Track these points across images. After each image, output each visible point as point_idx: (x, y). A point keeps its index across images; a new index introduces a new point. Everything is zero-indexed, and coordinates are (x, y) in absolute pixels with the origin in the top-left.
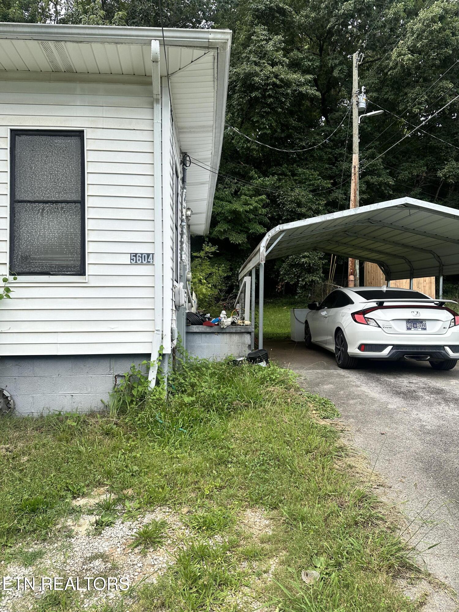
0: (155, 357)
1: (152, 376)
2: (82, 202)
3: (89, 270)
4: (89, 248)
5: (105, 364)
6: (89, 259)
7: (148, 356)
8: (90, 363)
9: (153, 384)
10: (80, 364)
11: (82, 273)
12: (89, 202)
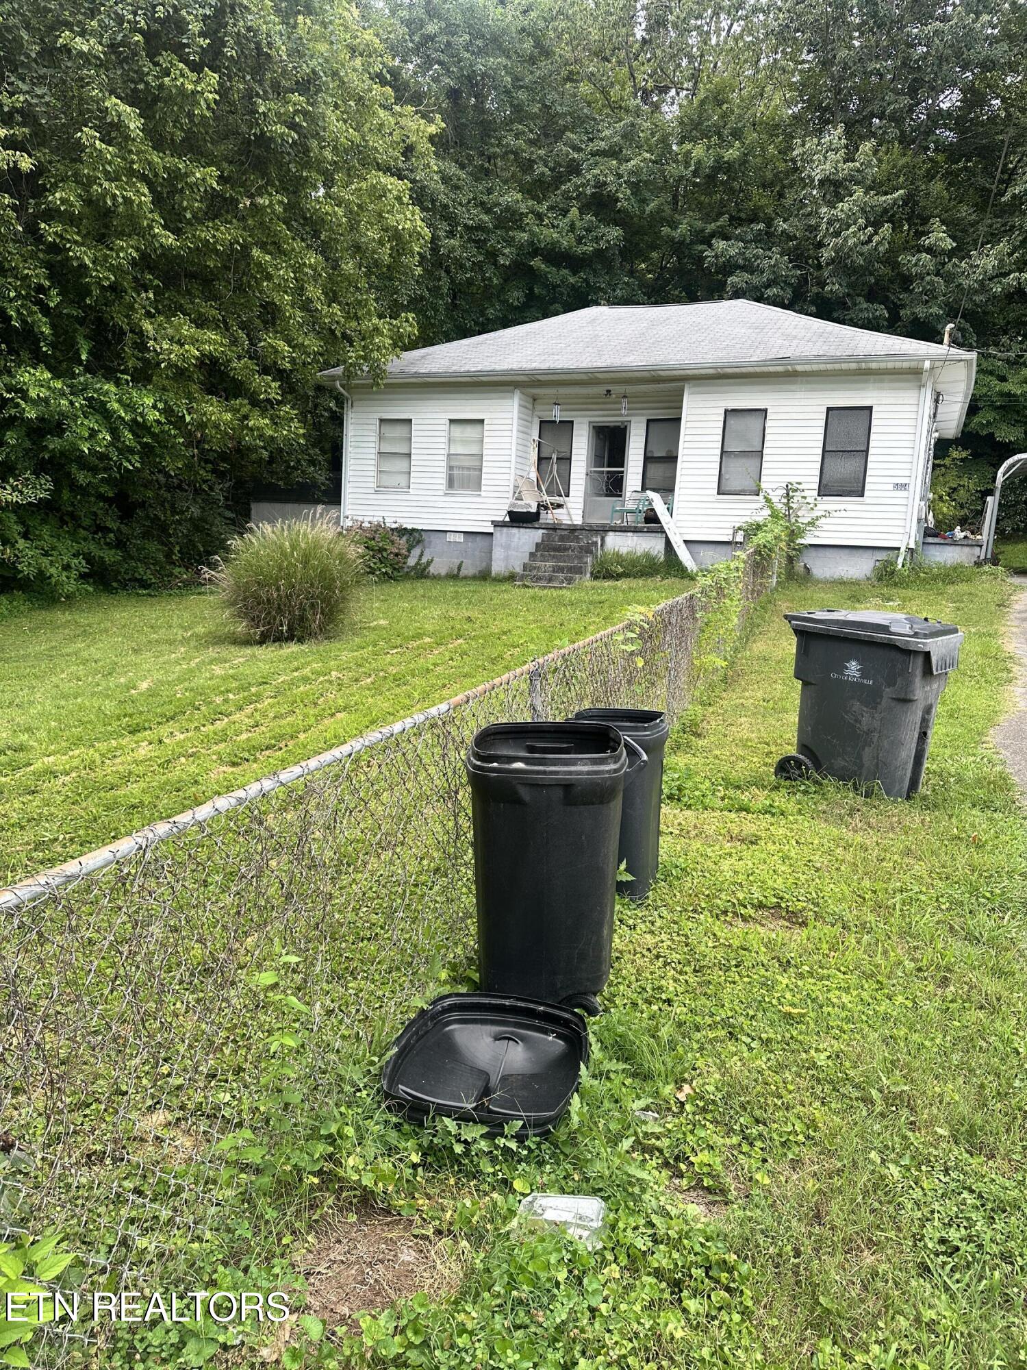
0: (903, 549)
1: (900, 561)
2: (867, 451)
3: (866, 493)
4: (868, 479)
5: (870, 552)
6: (867, 487)
7: (899, 549)
8: (861, 551)
9: (900, 566)
10: (854, 551)
11: (862, 496)
12: (871, 451)
